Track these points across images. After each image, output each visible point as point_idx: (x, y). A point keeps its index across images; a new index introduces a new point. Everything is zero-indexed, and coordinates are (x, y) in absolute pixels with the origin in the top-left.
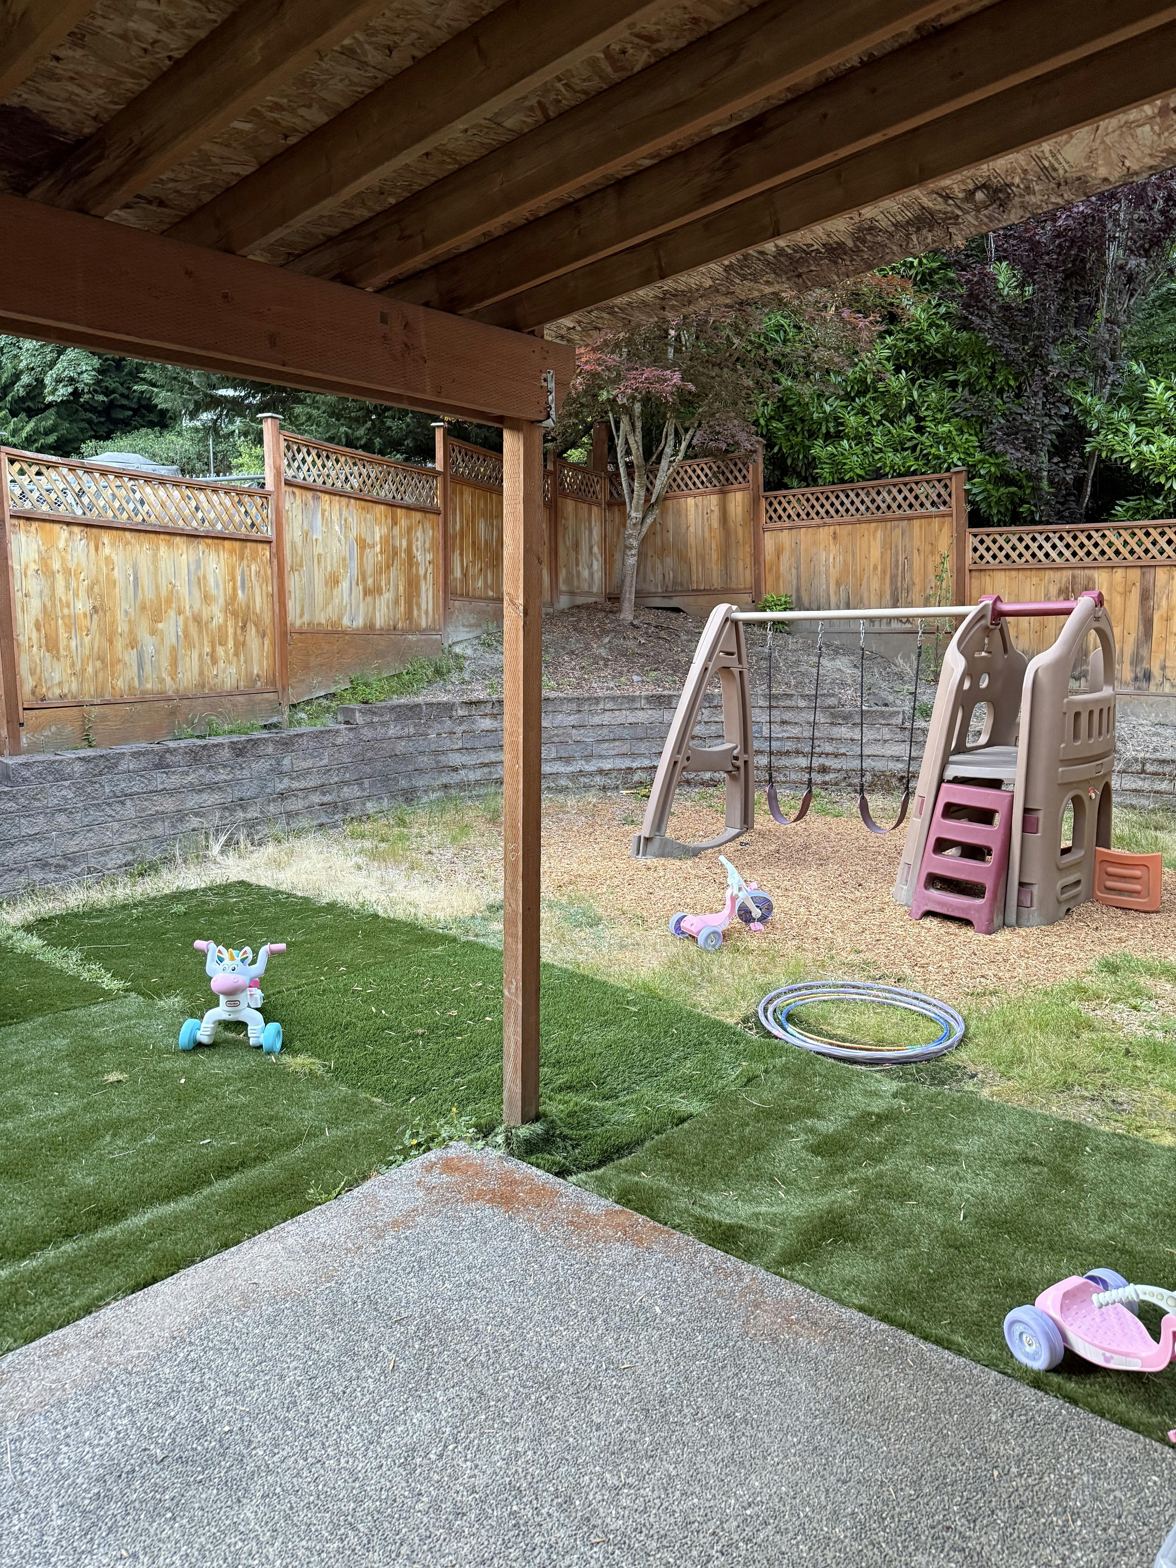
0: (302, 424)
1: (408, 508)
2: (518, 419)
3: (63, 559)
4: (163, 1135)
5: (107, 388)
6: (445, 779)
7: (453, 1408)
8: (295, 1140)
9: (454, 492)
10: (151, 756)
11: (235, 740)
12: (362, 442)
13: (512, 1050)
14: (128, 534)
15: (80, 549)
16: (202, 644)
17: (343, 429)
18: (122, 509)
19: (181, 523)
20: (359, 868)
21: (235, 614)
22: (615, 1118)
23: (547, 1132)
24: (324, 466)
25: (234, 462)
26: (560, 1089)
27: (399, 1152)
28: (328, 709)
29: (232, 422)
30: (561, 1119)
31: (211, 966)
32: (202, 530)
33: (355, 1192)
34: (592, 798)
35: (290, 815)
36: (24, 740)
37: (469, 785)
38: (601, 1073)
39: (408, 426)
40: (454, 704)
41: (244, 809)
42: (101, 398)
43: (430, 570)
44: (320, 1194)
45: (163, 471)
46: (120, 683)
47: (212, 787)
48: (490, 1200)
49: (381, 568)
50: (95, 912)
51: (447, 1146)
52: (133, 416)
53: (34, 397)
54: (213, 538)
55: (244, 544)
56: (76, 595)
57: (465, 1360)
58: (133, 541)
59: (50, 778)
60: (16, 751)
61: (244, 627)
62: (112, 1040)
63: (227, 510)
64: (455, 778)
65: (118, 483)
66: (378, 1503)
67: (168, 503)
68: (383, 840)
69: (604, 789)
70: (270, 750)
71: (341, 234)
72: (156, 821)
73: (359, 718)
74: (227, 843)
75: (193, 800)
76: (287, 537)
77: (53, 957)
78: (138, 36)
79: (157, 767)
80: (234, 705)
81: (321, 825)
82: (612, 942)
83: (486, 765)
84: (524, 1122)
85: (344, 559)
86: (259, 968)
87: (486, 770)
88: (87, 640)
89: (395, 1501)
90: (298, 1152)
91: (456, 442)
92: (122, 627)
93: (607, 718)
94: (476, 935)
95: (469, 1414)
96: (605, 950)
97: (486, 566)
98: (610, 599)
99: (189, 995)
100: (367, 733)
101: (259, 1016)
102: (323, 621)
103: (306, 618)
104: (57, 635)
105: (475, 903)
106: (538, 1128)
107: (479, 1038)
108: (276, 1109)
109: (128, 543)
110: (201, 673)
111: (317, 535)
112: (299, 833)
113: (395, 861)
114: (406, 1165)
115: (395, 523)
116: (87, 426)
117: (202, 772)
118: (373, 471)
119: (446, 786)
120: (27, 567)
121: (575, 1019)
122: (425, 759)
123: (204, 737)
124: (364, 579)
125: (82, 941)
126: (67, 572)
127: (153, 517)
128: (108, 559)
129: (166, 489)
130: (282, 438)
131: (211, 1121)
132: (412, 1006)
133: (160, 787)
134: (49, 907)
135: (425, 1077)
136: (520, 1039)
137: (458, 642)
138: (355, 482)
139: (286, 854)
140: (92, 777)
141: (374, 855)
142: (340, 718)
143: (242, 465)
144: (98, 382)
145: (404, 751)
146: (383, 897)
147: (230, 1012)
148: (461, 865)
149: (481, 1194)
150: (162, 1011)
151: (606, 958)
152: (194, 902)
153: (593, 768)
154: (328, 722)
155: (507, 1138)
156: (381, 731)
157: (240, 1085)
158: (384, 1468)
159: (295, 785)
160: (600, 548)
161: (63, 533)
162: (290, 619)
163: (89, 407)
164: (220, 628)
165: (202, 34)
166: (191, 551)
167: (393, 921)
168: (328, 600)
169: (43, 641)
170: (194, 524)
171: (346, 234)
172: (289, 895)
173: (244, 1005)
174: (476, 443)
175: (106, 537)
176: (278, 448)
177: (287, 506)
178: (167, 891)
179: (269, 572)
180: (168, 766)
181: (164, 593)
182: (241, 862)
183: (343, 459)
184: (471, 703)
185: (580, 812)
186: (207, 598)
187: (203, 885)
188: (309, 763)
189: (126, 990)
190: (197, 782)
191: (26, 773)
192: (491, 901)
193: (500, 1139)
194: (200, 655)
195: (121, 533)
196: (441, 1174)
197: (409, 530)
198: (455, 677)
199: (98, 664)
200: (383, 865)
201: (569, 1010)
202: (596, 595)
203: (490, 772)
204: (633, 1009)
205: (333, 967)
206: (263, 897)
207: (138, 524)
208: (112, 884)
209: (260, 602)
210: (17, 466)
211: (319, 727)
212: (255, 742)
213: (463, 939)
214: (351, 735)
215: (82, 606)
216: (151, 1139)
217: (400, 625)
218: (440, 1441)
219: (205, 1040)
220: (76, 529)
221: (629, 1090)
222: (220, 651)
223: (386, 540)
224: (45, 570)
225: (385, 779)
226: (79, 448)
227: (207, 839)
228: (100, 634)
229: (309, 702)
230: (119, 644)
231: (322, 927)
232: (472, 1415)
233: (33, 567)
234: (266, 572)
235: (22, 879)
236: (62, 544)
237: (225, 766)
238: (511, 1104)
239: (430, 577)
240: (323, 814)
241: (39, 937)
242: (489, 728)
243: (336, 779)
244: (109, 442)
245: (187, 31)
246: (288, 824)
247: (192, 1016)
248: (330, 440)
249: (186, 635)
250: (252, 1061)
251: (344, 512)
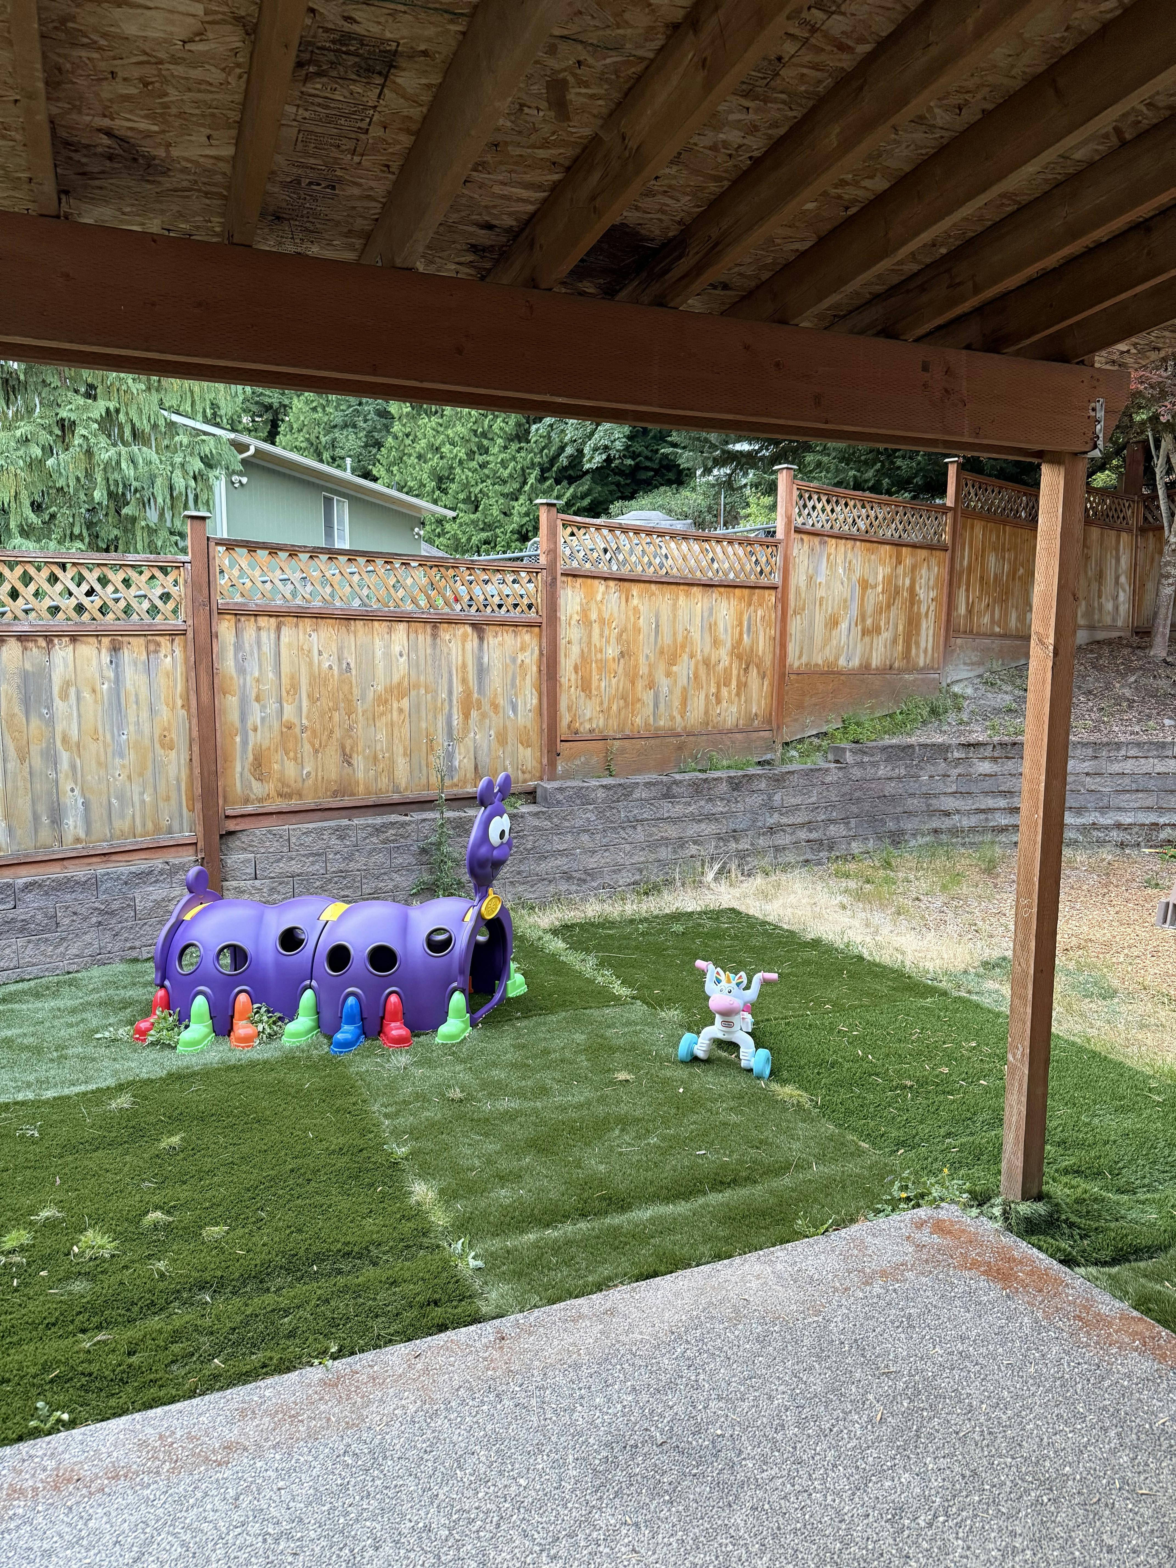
0: (811, 472)
1: (914, 546)
2: (1060, 453)
3: (600, 611)
4: (664, 1139)
5: (634, 452)
6: (935, 823)
7: (944, 1480)
8: (784, 1168)
9: (964, 527)
10: (660, 787)
11: (732, 774)
12: (870, 484)
13: (1014, 1119)
14: (653, 586)
15: (613, 600)
16: (709, 685)
17: (852, 473)
18: (650, 564)
19: (698, 574)
20: (844, 907)
21: (740, 657)
22: (1133, 1215)
23: (1051, 1215)
24: (832, 511)
25: (743, 512)
26: (1066, 1172)
27: (887, 1202)
28: (819, 748)
29: (746, 474)
30: (1067, 1204)
31: (710, 987)
32: (716, 580)
33: (843, 1232)
34: (1107, 854)
35: (777, 849)
36: (560, 768)
37: (963, 832)
38: (1116, 1163)
39: (919, 463)
40: (950, 746)
41: (737, 840)
42: (629, 462)
43: (932, 608)
44: (808, 1227)
45: (680, 526)
46: (638, 720)
47: (710, 818)
48: (984, 1273)
49: (881, 608)
50: (607, 923)
51: (938, 1207)
52: (655, 476)
53: (575, 466)
54: (725, 586)
55: (753, 591)
56: (608, 642)
57: (957, 1433)
58: (657, 592)
59: (578, 802)
60: (553, 778)
61: (746, 670)
62: (621, 1042)
63: (739, 560)
64: (947, 823)
65: (648, 540)
66: (864, 1552)
67: (689, 556)
68: (868, 882)
69: (1122, 845)
70: (763, 786)
71: (887, 291)
72: (661, 845)
73: (849, 757)
74: (720, 872)
75: (692, 830)
76: (793, 583)
77: (573, 959)
78: (725, 144)
79: (666, 796)
80: (733, 742)
81: (807, 861)
82: (1130, 1018)
83: (982, 811)
84: (1025, 1198)
85: (845, 601)
86: (752, 994)
87: (982, 816)
88: (614, 681)
89: (882, 1555)
90: (786, 1180)
91: (969, 476)
92: (643, 670)
93: (1128, 766)
94: (969, 992)
95: (961, 1491)
96: (1121, 1027)
97: (994, 602)
98: (1137, 633)
99: (687, 1010)
100: (857, 773)
101: (750, 1039)
102: (820, 662)
103: (804, 660)
104: (591, 677)
105: (968, 957)
106: (1041, 1208)
107: (973, 1101)
108: (765, 1134)
109: (653, 594)
110: (706, 712)
111: (821, 579)
112: (786, 867)
113: (881, 904)
114: (895, 1216)
115: (899, 562)
116: (615, 488)
117: (702, 803)
118: (882, 513)
119: (936, 831)
120: (571, 618)
121: (1084, 1098)
122: (916, 802)
123: (705, 771)
124: (863, 619)
125: (598, 948)
126: (602, 621)
127: (675, 570)
128: (636, 609)
129: (688, 544)
130: (795, 487)
131: (706, 1134)
132: (900, 1056)
133: (666, 815)
134: (572, 915)
135: (914, 1132)
136: (1024, 1110)
137: (957, 681)
138: (862, 524)
139: (773, 886)
140: (611, 804)
141: (859, 896)
142: (830, 757)
143: (749, 515)
144: (627, 447)
145: (893, 792)
146: (868, 939)
147: (725, 1033)
148: (951, 915)
149: (975, 1265)
150: (663, 1021)
151: (1123, 1036)
152: (691, 924)
153: (1110, 822)
154: (818, 760)
155: (1005, 1212)
156: (871, 771)
157: (732, 1104)
158: (871, 1519)
159: (784, 820)
160: (1129, 578)
161: (600, 587)
162: (789, 660)
163: (619, 471)
164: (725, 669)
165: (782, 131)
166: (705, 600)
167: (878, 965)
168: (826, 641)
169: (580, 682)
170: (710, 574)
171: (893, 290)
172: (776, 927)
173: (737, 1027)
174: (990, 475)
175: (635, 589)
176: (791, 499)
177: (795, 552)
178: (667, 911)
179: (773, 616)
180: (674, 797)
181: (680, 639)
182: (731, 890)
183: (851, 503)
184: (969, 745)
185: (1091, 870)
186: (716, 643)
187: (699, 909)
188: (798, 800)
189: (633, 998)
190: (696, 812)
191: (560, 797)
192: (986, 956)
193: (997, 1211)
194: (707, 696)
195: (647, 585)
196: (931, 1233)
197: (914, 568)
198: (952, 717)
199: (622, 702)
200: (868, 906)
201: (1077, 1087)
202: (1121, 629)
203: (987, 819)
204: (1157, 1098)
205: (819, 1003)
206: (752, 926)
207: (662, 576)
208: (622, 899)
209: (763, 645)
210: (569, 530)
211: (809, 765)
212: (750, 778)
213: (955, 994)
214: (841, 774)
215: (612, 651)
216: (653, 1140)
217: (896, 665)
218: (929, 1509)
219: (701, 1054)
220: (612, 584)
221: (1150, 1188)
222: (724, 691)
223: (889, 580)
224: (585, 622)
225: (873, 820)
226: (608, 509)
227: (703, 865)
228: (625, 676)
229: (801, 741)
230: (640, 684)
231: (807, 962)
232: (964, 1493)
233: (576, 617)
234: (770, 616)
235: (551, 888)
236: (599, 598)
237: (722, 799)
238: (1010, 1176)
239: (931, 615)
240: (809, 850)
241: (564, 940)
242: (988, 772)
243: (823, 817)
244: (633, 502)
245: (770, 132)
246: (775, 858)
247: (689, 1030)
248: (839, 484)
249: (696, 677)
250: (743, 1083)
251: (849, 555)
